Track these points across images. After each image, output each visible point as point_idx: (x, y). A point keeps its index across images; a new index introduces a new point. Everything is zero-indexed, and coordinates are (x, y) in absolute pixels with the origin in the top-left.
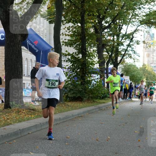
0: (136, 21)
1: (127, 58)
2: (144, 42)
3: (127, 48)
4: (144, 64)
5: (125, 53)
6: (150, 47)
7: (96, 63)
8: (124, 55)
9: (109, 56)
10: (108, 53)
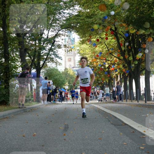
0: (57, 26)
1: (49, 61)
2: (65, 46)
3: (49, 52)
4: (66, 68)
5: (47, 57)
6: (71, 50)
7: (19, 67)
8: (46, 59)
9: (32, 60)
10: (31, 58)
